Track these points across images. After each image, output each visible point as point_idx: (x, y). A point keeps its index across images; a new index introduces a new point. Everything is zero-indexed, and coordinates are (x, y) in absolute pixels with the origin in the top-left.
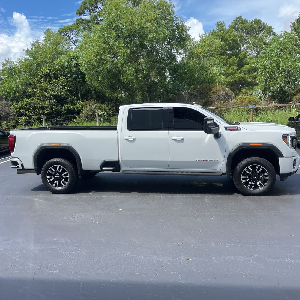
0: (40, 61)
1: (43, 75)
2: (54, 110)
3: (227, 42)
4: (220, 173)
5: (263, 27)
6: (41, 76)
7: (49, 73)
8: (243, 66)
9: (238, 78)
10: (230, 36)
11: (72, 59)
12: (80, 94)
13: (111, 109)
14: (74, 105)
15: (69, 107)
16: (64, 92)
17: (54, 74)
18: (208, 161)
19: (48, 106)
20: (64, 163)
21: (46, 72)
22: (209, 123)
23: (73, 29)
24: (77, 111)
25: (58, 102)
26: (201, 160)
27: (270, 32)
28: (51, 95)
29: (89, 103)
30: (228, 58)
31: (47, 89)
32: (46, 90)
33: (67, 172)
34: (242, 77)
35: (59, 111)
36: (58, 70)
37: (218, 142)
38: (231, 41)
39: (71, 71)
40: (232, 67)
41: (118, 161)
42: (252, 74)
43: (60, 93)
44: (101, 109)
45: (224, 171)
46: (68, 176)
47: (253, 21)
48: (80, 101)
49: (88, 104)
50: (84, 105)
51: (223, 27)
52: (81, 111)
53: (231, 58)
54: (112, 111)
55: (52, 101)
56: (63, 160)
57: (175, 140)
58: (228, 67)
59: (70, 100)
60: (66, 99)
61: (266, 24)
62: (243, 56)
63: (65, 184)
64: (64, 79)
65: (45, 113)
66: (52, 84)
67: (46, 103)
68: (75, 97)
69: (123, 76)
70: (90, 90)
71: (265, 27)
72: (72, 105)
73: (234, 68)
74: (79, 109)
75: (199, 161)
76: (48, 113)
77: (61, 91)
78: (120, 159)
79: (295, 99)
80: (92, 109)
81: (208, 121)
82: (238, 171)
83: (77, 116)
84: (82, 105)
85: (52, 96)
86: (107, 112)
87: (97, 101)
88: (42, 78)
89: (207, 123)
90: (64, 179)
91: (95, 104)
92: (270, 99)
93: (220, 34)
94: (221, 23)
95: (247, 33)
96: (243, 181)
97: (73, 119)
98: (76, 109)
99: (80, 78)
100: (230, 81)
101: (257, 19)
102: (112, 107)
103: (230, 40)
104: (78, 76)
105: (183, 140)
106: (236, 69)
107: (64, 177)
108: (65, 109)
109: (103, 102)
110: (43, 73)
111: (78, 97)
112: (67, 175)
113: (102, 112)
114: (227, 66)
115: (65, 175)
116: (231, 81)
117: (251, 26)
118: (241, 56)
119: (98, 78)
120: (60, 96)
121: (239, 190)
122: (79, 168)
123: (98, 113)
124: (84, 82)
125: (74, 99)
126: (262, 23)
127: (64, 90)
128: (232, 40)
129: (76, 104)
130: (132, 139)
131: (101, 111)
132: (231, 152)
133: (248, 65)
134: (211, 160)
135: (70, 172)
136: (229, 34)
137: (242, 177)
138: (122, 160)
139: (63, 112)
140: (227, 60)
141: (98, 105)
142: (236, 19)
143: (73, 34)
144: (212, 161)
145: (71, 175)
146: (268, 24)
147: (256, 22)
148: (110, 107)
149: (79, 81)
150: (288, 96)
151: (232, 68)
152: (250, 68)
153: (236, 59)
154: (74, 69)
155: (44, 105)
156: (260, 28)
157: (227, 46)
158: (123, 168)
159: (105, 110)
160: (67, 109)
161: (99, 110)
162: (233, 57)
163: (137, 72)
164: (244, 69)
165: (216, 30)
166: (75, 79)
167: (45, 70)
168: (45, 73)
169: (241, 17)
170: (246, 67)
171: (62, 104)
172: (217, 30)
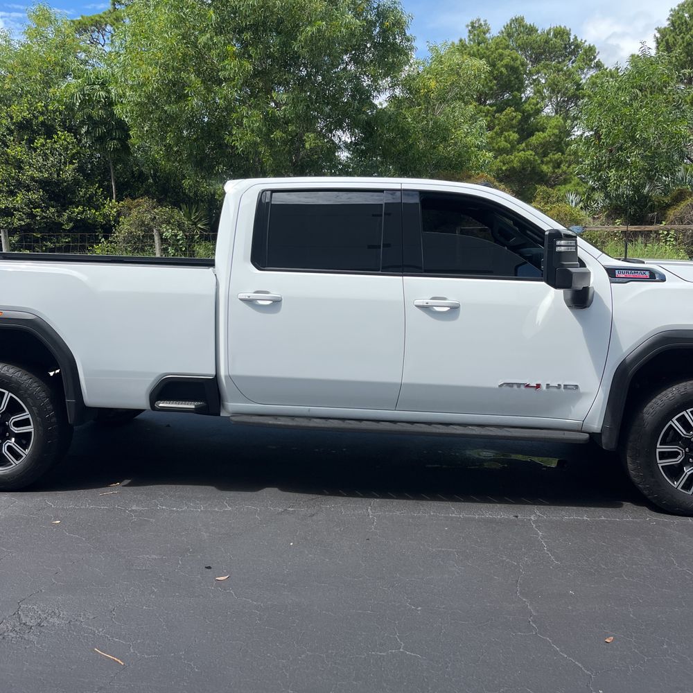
0: (9, 89)
1: (14, 124)
2: (38, 218)
3: (496, 72)
4: (581, 431)
5: (573, 47)
6: (8, 129)
7: (29, 121)
8: (532, 134)
9: (520, 162)
10: (501, 56)
11: (94, 84)
12: (116, 182)
13: (195, 224)
14: (97, 208)
15: (82, 213)
16: (69, 172)
17: (43, 123)
18: (544, 387)
19: (23, 209)
20: (17, 382)
21: (20, 118)
22: (563, 249)
23: (106, 25)
24: (105, 225)
25: (50, 199)
26: (519, 385)
27: (591, 60)
28: (33, 179)
29: (139, 205)
30: (496, 112)
31: (22, 162)
32: (19, 164)
33: (27, 415)
34: (528, 161)
35: (54, 223)
36: (54, 112)
37: (582, 320)
38: (503, 70)
39: (90, 117)
40: (506, 134)
41: (216, 379)
42: (554, 154)
43: (58, 175)
44: (170, 223)
45: (596, 425)
46: (30, 429)
47: (550, 30)
48: (114, 201)
49: (135, 207)
50: (125, 210)
51: (485, 33)
52: (115, 227)
53: (504, 113)
54: (200, 228)
55: (34, 196)
56: (11, 371)
57: (426, 308)
58: (496, 133)
59: (85, 194)
60: (73, 193)
61: (579, 40)
62: (532, 108)
63: (17, 456)
64: (70, 138)
65: (15, 225)
66: (35, 150)
67: (18, 198)
68: (99, 188)
69: (231, 134)
70: (141, 173)
71: (578, 46)
72: (90, 210)
73: (511, 137)
74: (110, 221)
75: (508, 388)
76: (21, 226)
77: (61, 170)
78: (223, 373)
79: (672, 217)
80: (143, 222)
81: (558, 243)
82: (647, 428)
83: (103, 239)
84: (118, 211)
85: (36, 182)
86: (184, 231)
87: (160, 202)
88: (11, 132)
89: (558, 249)
90: (13, 439)
91: (155, 208)
92: (608, 216)
93: (479, 50)
94: (481, 25)
95: (536, 60)
96: (662, 463)
97: (93, 247)
98: (100, 219)
99: (115, 139)
100: (501, 169)
101: (560, 26)
102: (200, 220)
103: (502, 66)
104: (109, 132)
105: (455, 309)
106: (515, 138)
107: (16, 430)
108: (70, 219)
109: (176, 204)
110: (12, 118)
111: (108, 188)
112: (25, 423)
113: (172, 230)
114: (495, 130)
115: (17, 424)
116: (504, 168)
117: (547, 42)
118: (527, 107)
119: (163, 138)
120: (58, 184)
121: (646, 492)
122: (70, 401)
123: (161, 235)
124: (125, 148)
125: (96, 195)
126: (572, 37)
127: (70, 168)
128: (506, 66)
129: (102, 207)
130: (269, 302)
131: (168, 227)
132: (628, 361)
133: (543, 132)
134: (551, 385)
135: (39, 414)
136: (500, 51)
137: (660, 448)
138: (229, 377)
139: (63, 225)
140: (494, 116)
141: (161, 211)
142: (511, 24)
143: (105, 37)
144: (556, 390)
145: (42, 424)
146: (585, 41)
147: (559, 34)
148: (195, 219)
149: (112, 145)
150: (652, 209)
151: (505, 137)
152: (548, 139)
153: (514, 114)
154: (97, 113)
155: (11, 206)
156: (565, 48)
157: (495, 82)
158: (234, 405)
159: (180, 226)
160: (76, 219)
161: (164, 226)
162: (509, 110)
163: (269, 125)
164: (534, 140)
165: (467, 40)
166: (101, 140)
167: (19, 111)
168: (18, 118)
169: (522, 19)
170: (540, 137)
171: (63, 206)
172: (470, 40)
